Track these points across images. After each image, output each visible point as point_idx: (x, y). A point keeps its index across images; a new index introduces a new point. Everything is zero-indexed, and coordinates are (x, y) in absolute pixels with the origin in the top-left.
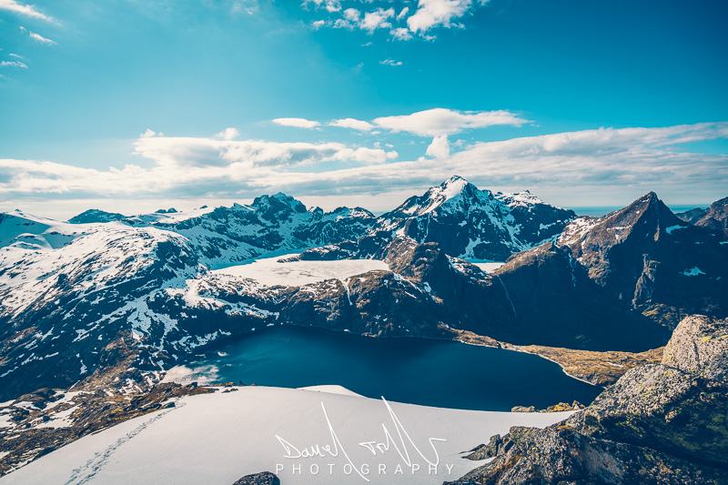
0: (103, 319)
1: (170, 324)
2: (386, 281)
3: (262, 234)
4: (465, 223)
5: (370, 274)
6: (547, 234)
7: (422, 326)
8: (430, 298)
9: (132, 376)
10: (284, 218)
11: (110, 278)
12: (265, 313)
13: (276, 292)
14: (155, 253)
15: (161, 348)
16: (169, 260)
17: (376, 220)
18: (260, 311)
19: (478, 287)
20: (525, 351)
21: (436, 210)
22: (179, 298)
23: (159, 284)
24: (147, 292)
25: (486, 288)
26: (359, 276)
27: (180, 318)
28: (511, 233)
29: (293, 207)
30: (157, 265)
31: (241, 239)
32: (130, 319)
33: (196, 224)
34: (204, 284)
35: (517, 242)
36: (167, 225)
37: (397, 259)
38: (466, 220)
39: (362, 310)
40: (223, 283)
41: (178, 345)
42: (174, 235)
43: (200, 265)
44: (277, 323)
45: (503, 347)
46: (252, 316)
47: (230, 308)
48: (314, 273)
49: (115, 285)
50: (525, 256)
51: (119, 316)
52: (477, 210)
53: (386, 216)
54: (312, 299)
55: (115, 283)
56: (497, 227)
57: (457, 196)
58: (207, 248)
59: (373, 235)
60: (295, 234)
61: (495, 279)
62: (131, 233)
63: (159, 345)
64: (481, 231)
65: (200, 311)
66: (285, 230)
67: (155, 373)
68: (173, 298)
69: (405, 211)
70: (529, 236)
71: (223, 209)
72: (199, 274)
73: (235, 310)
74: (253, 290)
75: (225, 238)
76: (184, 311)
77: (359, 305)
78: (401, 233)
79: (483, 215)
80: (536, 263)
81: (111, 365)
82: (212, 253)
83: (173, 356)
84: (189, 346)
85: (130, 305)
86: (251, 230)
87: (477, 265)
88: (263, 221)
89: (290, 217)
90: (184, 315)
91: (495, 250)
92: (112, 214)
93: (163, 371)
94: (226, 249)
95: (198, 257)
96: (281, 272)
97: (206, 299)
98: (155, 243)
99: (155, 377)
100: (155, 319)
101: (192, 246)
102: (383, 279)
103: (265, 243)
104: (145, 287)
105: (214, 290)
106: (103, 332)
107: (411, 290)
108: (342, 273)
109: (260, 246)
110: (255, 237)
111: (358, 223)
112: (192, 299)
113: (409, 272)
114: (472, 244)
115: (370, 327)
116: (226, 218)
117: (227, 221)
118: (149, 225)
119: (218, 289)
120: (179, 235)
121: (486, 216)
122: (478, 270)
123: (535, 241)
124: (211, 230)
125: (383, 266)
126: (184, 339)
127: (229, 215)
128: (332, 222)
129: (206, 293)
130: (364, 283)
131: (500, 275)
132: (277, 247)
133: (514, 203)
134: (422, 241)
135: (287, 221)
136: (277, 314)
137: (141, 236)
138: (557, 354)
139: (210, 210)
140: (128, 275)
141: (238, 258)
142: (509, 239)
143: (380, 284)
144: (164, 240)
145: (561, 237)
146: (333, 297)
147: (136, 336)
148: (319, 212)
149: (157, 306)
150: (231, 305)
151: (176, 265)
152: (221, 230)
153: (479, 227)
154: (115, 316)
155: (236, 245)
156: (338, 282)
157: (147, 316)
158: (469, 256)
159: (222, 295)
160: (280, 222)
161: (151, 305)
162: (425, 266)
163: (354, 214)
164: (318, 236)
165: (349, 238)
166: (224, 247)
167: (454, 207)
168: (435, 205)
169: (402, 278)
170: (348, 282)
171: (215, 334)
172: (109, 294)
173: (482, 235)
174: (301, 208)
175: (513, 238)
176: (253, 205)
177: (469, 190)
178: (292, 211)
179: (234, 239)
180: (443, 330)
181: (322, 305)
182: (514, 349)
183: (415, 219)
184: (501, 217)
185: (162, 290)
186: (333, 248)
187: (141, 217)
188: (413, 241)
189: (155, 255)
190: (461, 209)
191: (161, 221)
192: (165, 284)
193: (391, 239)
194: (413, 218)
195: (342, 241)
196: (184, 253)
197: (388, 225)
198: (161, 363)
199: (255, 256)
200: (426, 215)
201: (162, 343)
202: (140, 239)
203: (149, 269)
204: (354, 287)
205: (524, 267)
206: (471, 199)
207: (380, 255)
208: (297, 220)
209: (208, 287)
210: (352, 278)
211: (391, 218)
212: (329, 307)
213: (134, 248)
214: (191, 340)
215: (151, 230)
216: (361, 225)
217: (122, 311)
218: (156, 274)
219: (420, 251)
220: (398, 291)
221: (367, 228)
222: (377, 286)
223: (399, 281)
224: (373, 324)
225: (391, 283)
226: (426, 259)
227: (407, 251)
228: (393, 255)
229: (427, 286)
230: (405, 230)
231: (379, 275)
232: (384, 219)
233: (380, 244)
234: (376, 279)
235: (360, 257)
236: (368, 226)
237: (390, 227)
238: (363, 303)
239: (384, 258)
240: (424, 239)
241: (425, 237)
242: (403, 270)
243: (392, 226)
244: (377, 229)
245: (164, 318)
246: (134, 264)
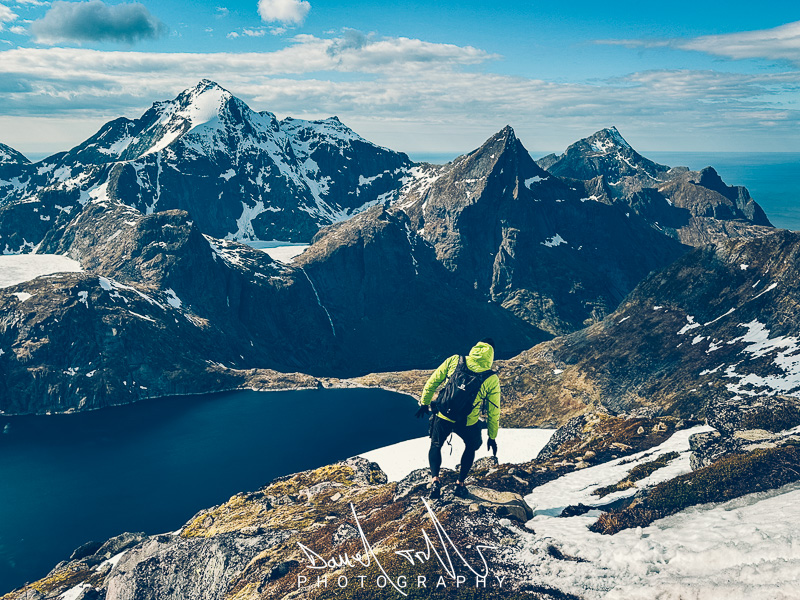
2: (84, 294)
4: (230, 174)
5: (39, 283)
6: (370, 194)
17: (33, 168)
19: (268, 290)
20: (360, 386)
21: (171, 146)
25: (283, 289)
26: (12, 289)
28: (315, 193)
35: (325, 207)
37: (99, 249)
38: (235, 168)
39: (30, 363)
45: (325, 385)
50: (342, 229)
52: (254, 149)
53: (58, 160)
56: (291, 182)
57: (212, 120)
61: (297, 274)
64: (263, 188)
69: (102, 150)
70: (343, 197)
78: (100, 193)
79: (264, 159)
80: (361, 240)
87: (265, 251)
91: (289, 223)
102: (75, 291)
107: (141, 306)
113: (129, 272)
114: (249, 214)
115: (55, 395)
121: (270, 161)
122: (267, 259)
123: (353, 204)
130: (29, 303)
131: (305, 266)
133: (316, 140)
134: (150, 211)
138: (407, 380)
142: (311, 203)
143: (69, 303)
145: (392, 198)
153: (259, 181)
158: (245, 237)
162: (164, 259)
167: (209, 141)
168: (170, 137)
169: (118, 285)
173: (266, 197)
175: (318, 200)
177: (235, 110)
182: (343, 386)
183: (129, 167)
184: (296, 164)
188: (132, 208)
190: (222, 147)
193: (78, 208)
194: (124, 163)
197: (66, 179)
200: (152, 158)
205: (343, 249)
206: (240, 127)
211: (70, 164)
219: (151, 230)
220: (113, 312)
221: (11, 187)
222: (62, 306)
223: (113, 291)
224: (63, 388)
225: (94, 298)
226: (164, 244)
227: (120, 231)
228: (87, 242)
229: (171, 296)
230: (110, 188)
231: (64, 283)
232: (53, 166)
233: (53, 219)
234: (59, 293)
235: (6, 251)
236: (15, 181)
237: (73, 181)
238: (31, 347)
239: (66, 248)
240: (153, 206)
241: (155, 201)
242: (117, 270)
243: (77, 181)
244: (39, 188)
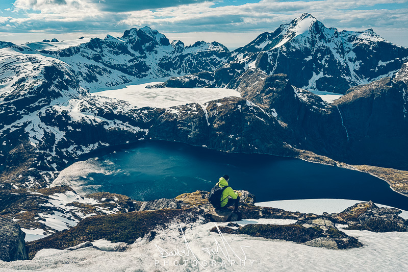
0: (5, 129)
1: (60, 135)
2: (240, 106)
3: (131, 64)
4: (310, 58)
5: (225, 100)
6: (384, 71)
7: (269, 145)
8: (277, 122)
9: (32, 174)
10: (150, 49)
11: (7, 95)
12: (137, 129)
13: (146, 112)
14: (43, 76)
15: (54, 154)
16: (55, 82)
17: (230, 54)
18: (133, 127)
19: (317, 114)
20: (356, 169)
21: (285, 45)
22: (65, 114)
23: (48, 102)
24: (39, 108)
25: (326, 115)
26: (216, 101)
27: (67, 130)
28: (351, 69)
29: (158, 40)
30: (45, 86)
31: (113, 67)
32: (27, 129)
33: (76, 52)
34: (85, 103)
35: (355, 77)
36: (51, 53)
37: (248, 88)
38: (312, 55)
39: (218, 130)
40: (101, 102)
41: (67, 152)
42: (58, 61)
43: (81, 88)
44: (147, 138)
45: (338, 165)
46: (126, 131)
47: (108, 124)
48: (178, 98)
49: (12, 101)
50: (363, 89)
51: (17, 127)
52: (323, 46)
53: (239, 50)
54: (176, 120)
55: (12, 99)
56: (339, 63)
57: (305, 32)
58: (86, 73)
59: (228, 66)
60: (160, 65)
61: (334, 109)
62: (22, 58)
63: (52, 151)
64: (324, 66)
65: (83, 125)
66: (152, 60)
67: (51, 173)
68: (60, 113)
69: (256, 46)
70: (367, 72)
71: (98, 39)
72: (80, 95)
73: (111, 126)
74: (126, 110)
75: (101, 66)
76: (70, 124)
77: (215, 126)
78: (252, 65)
79: (328, 51)
80: (373, 95)
81: (15, 165)
82: (90, 78)
83: (64, 160)
84: (76, 153)
85: (25, 119)
86: (123, 59)
87: (320, 96)
88: (132, 51)
89: (155, 49)
90: (70, 128)
91: (335, 84)
92: (5, 43)
93: (57, 172)
94: (102, 75)
95: (78, 82)
96: (149, 96)
97: (87, 116)
98: (42, 67)
99: (50, 176)
100: (47, 130)
101: (73, 72)
102: (237, 104)
103: (134, 71)
104: (37, 104)
105: (94, 109)
106: (6, 139)
107: (261, 114)
108: (201, 99)
109: (130, 74)
110: (126, 65)
111: (214, 56)
112: (76, 115)
113: (258, 99)
114: (316, 77)
115: (224, 144)
116: (101, 48)
117: (102, 51)
118: (36, 52)
119: (97, 108)
120: (62, 62)
121: (330, 52)
122: (320, 100)
123: (372, 76)
124: (89, 58)
125: (236, 94)
126: (72, 147)
127: (103, 46)
128: (192, 55)
129: (88, 111)
130: (221, 107)
131: (339, 105)
132: (145, 76)
133: (358, 41)
134: (271, 73)
135: (153, 53)
136: (147, 131)
137: (30, 61)
138: (385, 172)
139: (87, 40)
140: (22, 93)
141: (112, 84)
142: (348, 74)
143: (234, 109)
144: (49, 64)
145: (397, 73)
146: (193, 118)
147: (33, 143)
148: (181, 45)
149: (49, 119)
150: (109, 121)
151: (61, 87)
152: (97, 58)
153: (323, 62)
154: (14, 126)
155: (110, 72)
156: (198, 106)
157: (40, 128)
158: (311, 88)
159: (101, 113)
160: (147, 53)
161: (43, 119)
162: (273, 95)
163: (211, 48)
164: (180, 66)
165: (206, 69)
166: (100, 73)
167: (302, 43)
168: (285, 41)
169: (253, 104)
170: (207, 106)
171: (96, 145)
172: (7, 108)
173: (325, 70)
174: (165, 42)
175: (352, 73)
176: (123, 37)
177: (317, 27)
178: (157, 44)
179: (109, 67)
180: (287, 149)
181: (184, 125)
182: (347, 168)
183: (266, 53)
184: (343, 54)
185: (51, 107)
186: (193, 77)
187: (28, 44)
188: (264, 72)
189: (43, 77)
190: (308, 45)
191: (46, 50)
192: (53, 103)
193: (243, 71)
194: (264, 52)
195: (200, 71)
196: (67, 77)
197: (241, 58)
198: (54, 166)
199: (126, 82)
200: (276, 50)
201: (54, 149)
202: (29, 63)
203: (39, 88)
204: (211, 110)
205: (361, 99)
206: (318, 35)
207: (233, 84)
208: (162, 52)
209: (88, 106)
210: (210, 102)
211: (243, 52)
212: (190, 127)
213: (25, 70)
214: (77, 149)
215: (39, 57)
216: (217, 58)
217: (20, 122)
218: (44, 94)
219: (270, 82)
220: (249, 115)
221: (222, 61)
222: (231, 110)
223: (251, 107)
224: (227, 142)
225: (243, 108)
226: (275, 89)
227: (257, 82)
228: (244, 85)
229: (274, 112)
230: (256, 63)
231: (233, 101)
232: (237, 53)
233: (234, 75)
234: (231, 105)
235: (216, 86)
236: (223, 59)
237: (243, 60)
238: (219, 124)
239: (237, 87)
240: (273, 72)
241: (274, 69)
242: (254, 98)
243: (245, 59)
244: (231, 62)
245: (55, 130)
246: (26, 84)
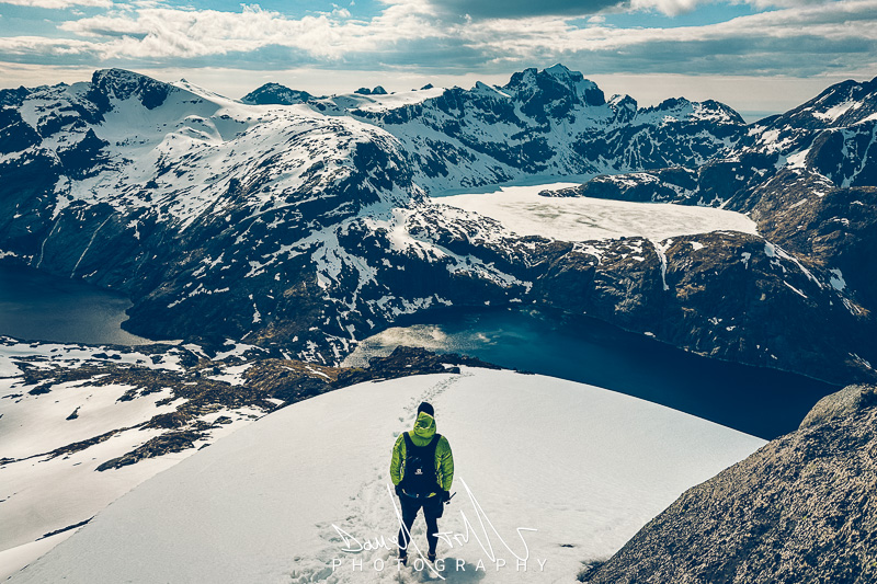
0: (281, 252)
1: (367, 274)
2: (747, 255)
3: (517, 142)
5: (714, 236)
7: (810, 355)
8: (839, 303)
9: (316, 338)
10: (560, 113)
11: (292, 192)
12: (509, 280)
13: (532, 246)
14: (352, 160)
15: (353, 307)
16: (371, 174)
17: (745, 129)
18: (501, 275)
22: (381, 233)
23: (355, 210)
24: (338, 219)
26: (691, 238)
27: (380, 266)
29: (580, 94)
30: (355, 179)
31: (480, 148)
32: (316, 257)
33: (414, 116)
34: (418, 217)
36: (370, 116)
37: (779, 215)
39: (686, 304)
40: (447, 219)
41: (376, 306)
42: (380, 132)
43: (415, 186)
44: (527, 300)
46: (488, 281)
47: (455, 264)
48: (604, 223)
49: (298, 203)
51: (301, 250)
53: (769, 122)
54: (593, 269)
55: (298, 200)
58: (427, 158)
59: (734, 160)
60: (578, 147)
62: (321, 123)
63: (351, 302)
65: (409, 259)
66: (560, 137)
67: (344, 340)
68: (373, 233)
69: (817, 115)
71: (458, 91)
72: (412, 201)
73: (461, 267)
74: (493, 238)
75: (457, 144)
76: (388, 256)
77: (681, 293)
78: (798, 160)
81: (289, 318)
82: (434, 168)
83: (368, 321)
84: (391, 311)
85: (315, 237)
86: (501, 133)
88: (522, 117)
89: (571, 113)
90: (386, 262)
92: (297, 92)
93: (353, 341)
94: (456, 163)
95: (412, 173)
96: (543, 212)
97: (420, 243)
98: (353, 143)
99: (342, 346)
100: (347, 263)
101: (405, 153)
103: (521, 157)
104: (336, 211)
105: (434, 231)
106: (282, 269)
107: (799, 280)
108: (658, 229)
109: (512, 163)
110: (506, 146)
111: (705, 133)
112: (400, 239)
113: (799, 243)
115: (696, 336)
116: (462, 109)
117: (463, 115)
118: (346, 112)
119: (440, 229)
120: (387, 134)
124: (436, 128)
125: (745, 224)
126: (384, 299)
127: (467, 104)
128: (652, 128)
129: (421, 234)
130: (699, 253)
132: (542, 168)
134: (846, 183)
135: (566, 120)
136: (529, 285)
137: (335, 130)
139: (437, 92)
140: (315, 191)
141: (474, 182)
143: (731, 260)
144: (366, 139)
146: (632, 270)
147: (322, 283)
148: (630, 106)
149: (352, 242)
150: (457, 258)
151: (381, 182)
152: (451, 129)
154: (295, 249)
155: (473, 158)
156: (647, 245)
157: (337, 256)
159: (445, 240)
160: (553, 121)
161: (343, 241)
162: (841, 237)
163: (699, 114)
164: (620, 152)
165: (682, 161)
166: (453, 160)
169: (782, 254)
170: (667, 246)
171: (429, 300)
172: (290, 215)
174: (595, 96)
176: (508, 86)
178: (578, 102)
179: (472, 146)
180: (857, 368)
181: (609, 282)
183: (838, 133)
185: (358, 220)
186: (647, 178)
187: (335, 98)
188: (825, 179)
189: (352, 164)
191: (363, 109)
192: (365, 210)
193: (772, 172)
194: (834, 130)
195: (666, 165)
196: (392, 164)
197: (771, 140)
198: (351, 329)
199: (503, 180)
201: (354, 299)
202: (332, 135)
203: (343, 184)
204: (677, 257)
207: (740, 201)
208: (585, 119)
209: (424, 224)
210: (676, 239)
211: (780, 126)
212: (622, 288)
213: (325, 148)
214: (394, 303)
215: (350, 123)
216: (712, 138)
217: (305, 243)
218: (352, 195)
219: (837, 203)
220: (768, 279)
221: (722, 145)
222: (724, 261)
223: (774, 259)
224: (704, 332)
225: (755, 261)
226: (847, 222)
227: (805, 200)
228: (770, 206)
229: (836, 277)
230: (809, 156)
231: (732, 241)
232: (764, 128)
233: (746, 179)
234: (726, 249)
235: (699, 203)
236: (726, 140)
237: (775, 145)
238: (690, 290)
239: (749, 209)
240: (852, 179)
241: (856, 173)
242: (788, 238)
243: (779, 145)
244: (745, 148)
245: (359, 263)
246: (324, 174)
